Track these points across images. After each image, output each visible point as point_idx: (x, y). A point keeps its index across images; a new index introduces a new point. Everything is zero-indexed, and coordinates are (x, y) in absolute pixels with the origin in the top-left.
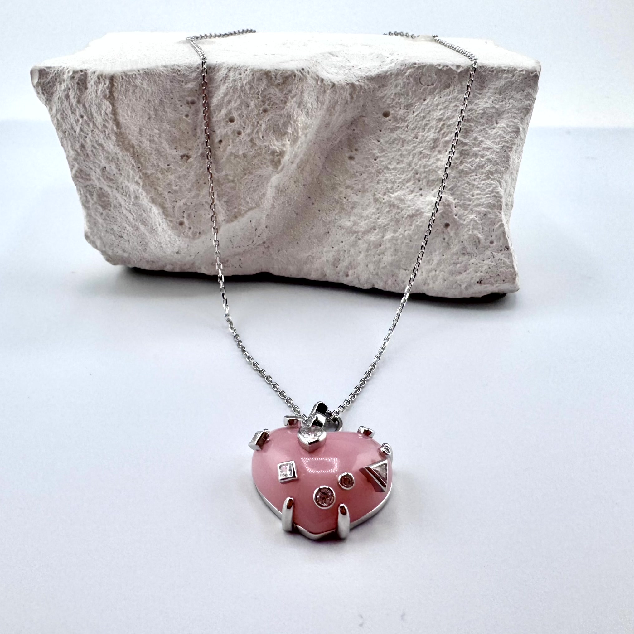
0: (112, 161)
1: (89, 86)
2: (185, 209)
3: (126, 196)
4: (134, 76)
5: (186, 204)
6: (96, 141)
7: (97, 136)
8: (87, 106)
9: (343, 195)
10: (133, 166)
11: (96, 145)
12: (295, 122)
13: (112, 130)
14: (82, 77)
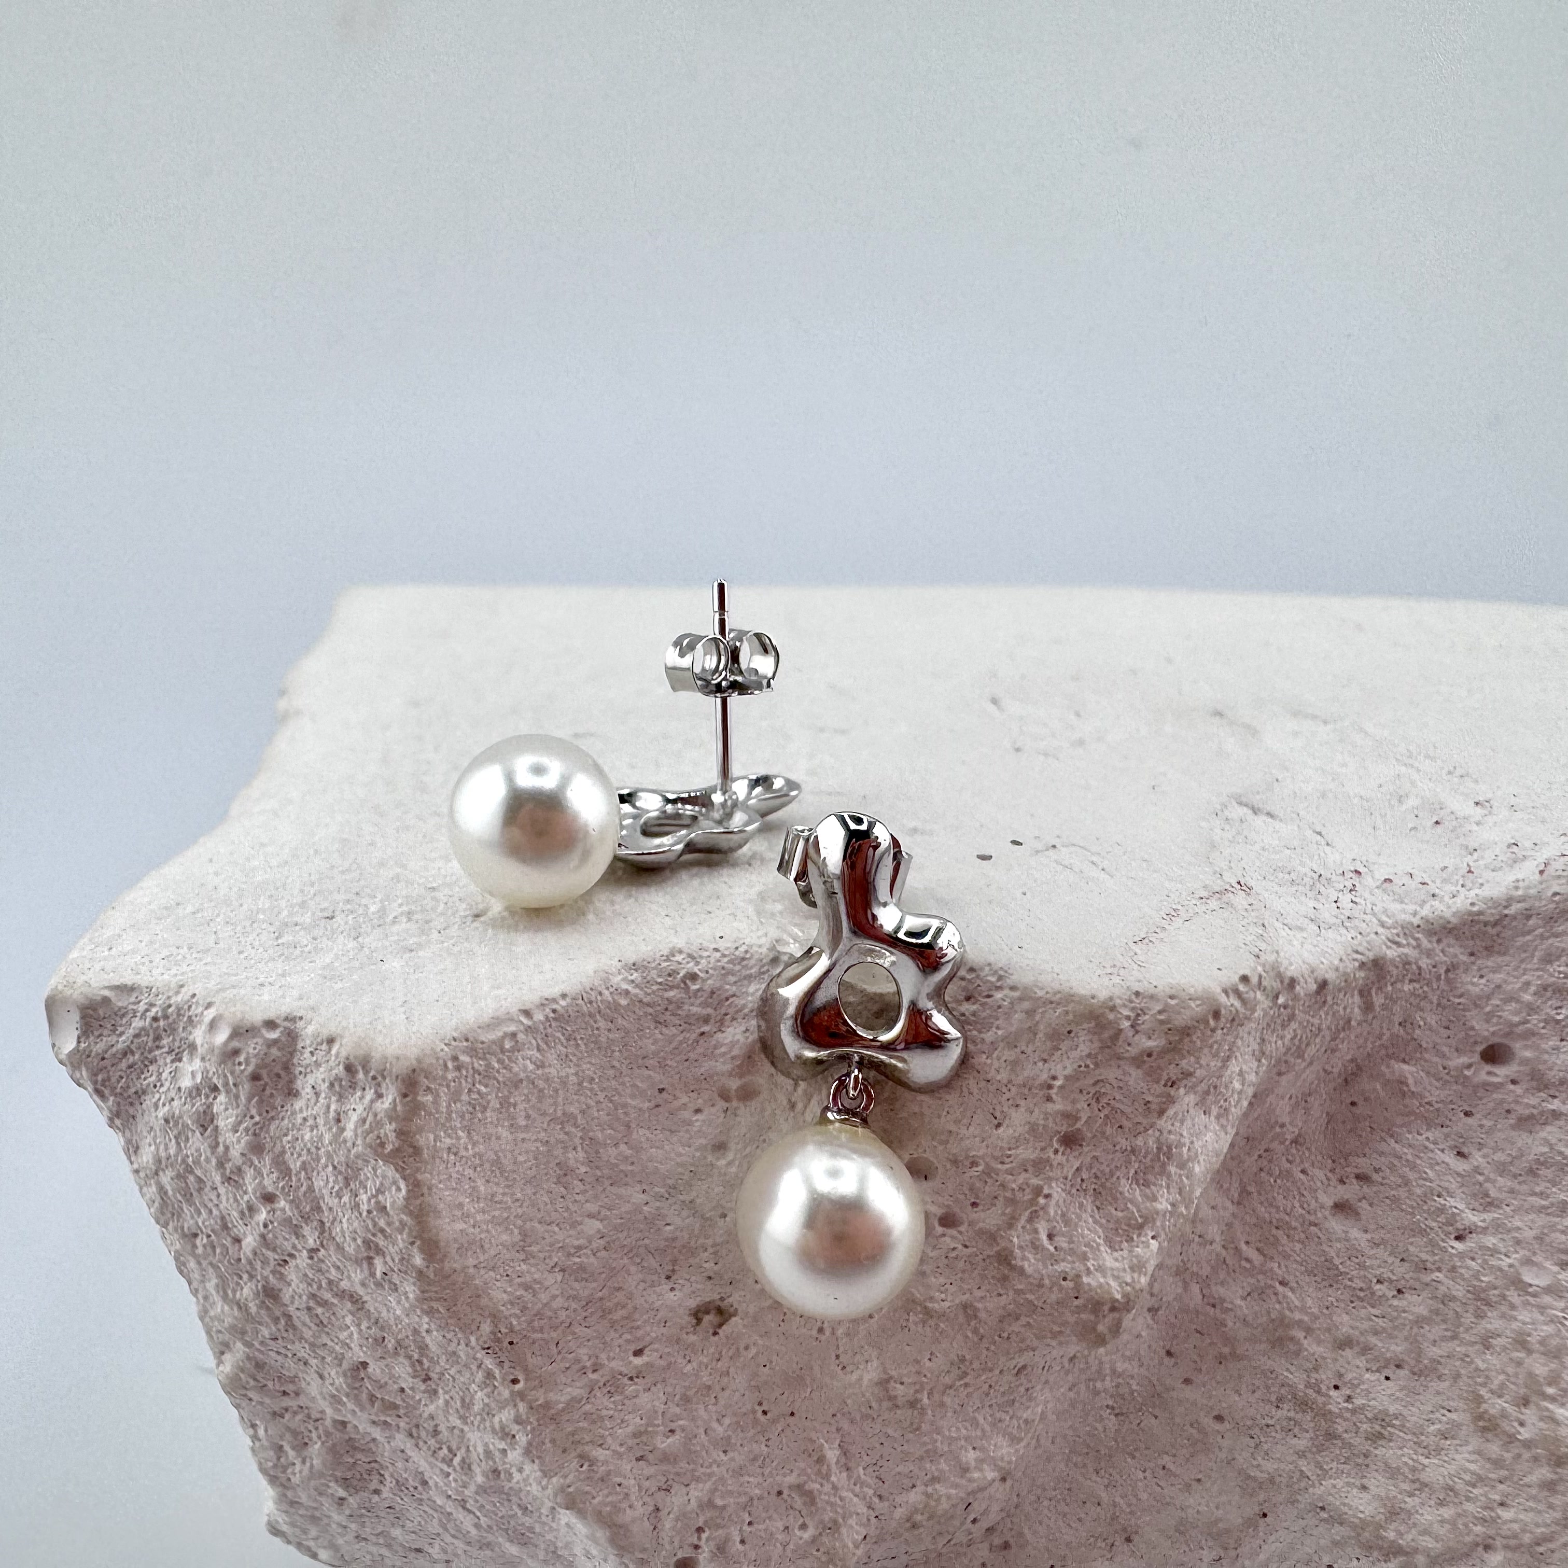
0: (396, 1354)
1: (304, 1085)
2: (706, 1522)
3: (449, 1463)
4: (508, 1045)
5: (710, 1504)
6: (330, 1282)
7: (333, 1270)
8: (295, 1165)
9: (1326, 1376)
10: (489, 1375)
11: (327, 1296)
12: (1182, 1166)
13: (405, 1259)
14: (275, 1052)
